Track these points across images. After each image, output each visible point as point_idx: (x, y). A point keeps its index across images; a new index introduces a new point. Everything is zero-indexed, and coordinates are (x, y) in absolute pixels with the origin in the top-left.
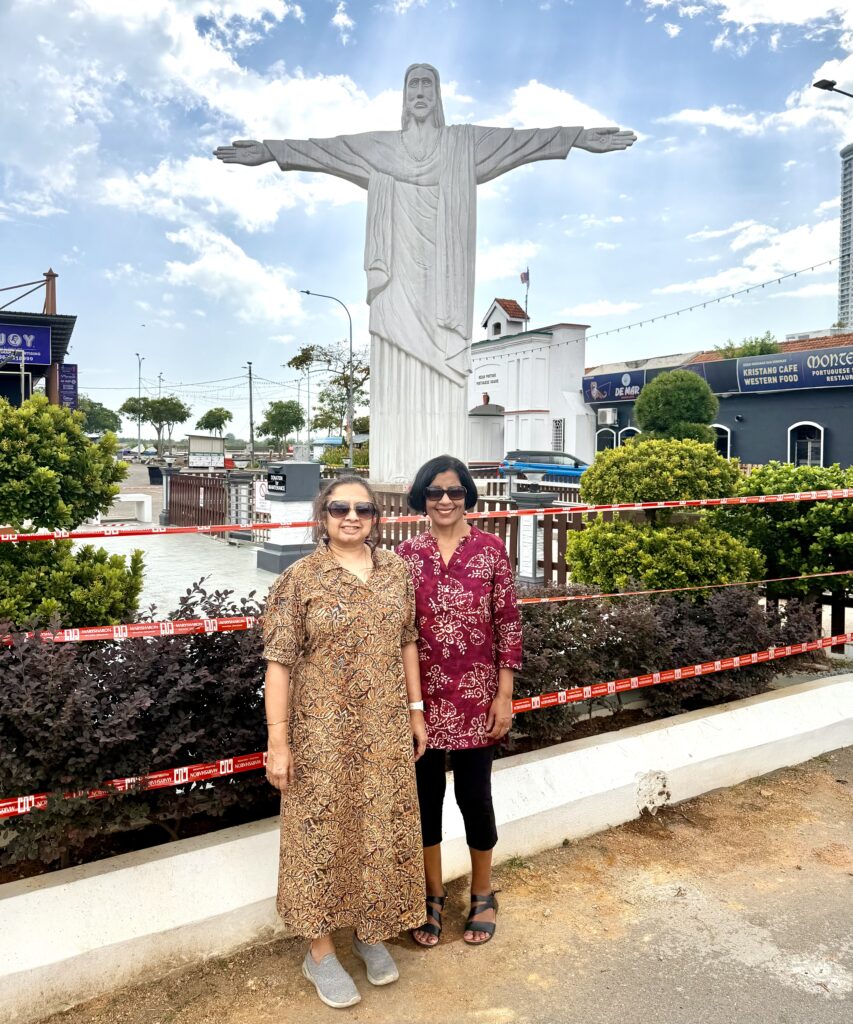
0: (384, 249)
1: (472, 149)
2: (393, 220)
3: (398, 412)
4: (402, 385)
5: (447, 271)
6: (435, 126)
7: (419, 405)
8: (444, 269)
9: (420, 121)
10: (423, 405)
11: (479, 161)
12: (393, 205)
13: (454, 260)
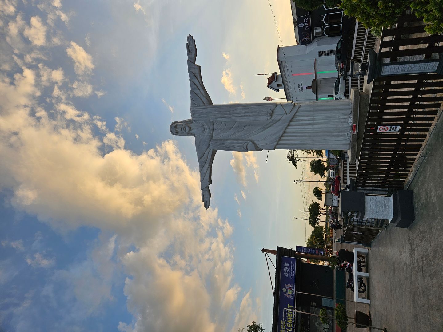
0: (239, 144)
1: (199, 107)
2: (227, 140)
3: (313, 136)
4: (299, 134)
5: (247, 116)
6: (192, 123)
7: (310, 127)
8: (246, 117)
9: (190, 129)
10: (309, 124)
11: (203, 104)
12: (222, 140)
13: (242, 113)
